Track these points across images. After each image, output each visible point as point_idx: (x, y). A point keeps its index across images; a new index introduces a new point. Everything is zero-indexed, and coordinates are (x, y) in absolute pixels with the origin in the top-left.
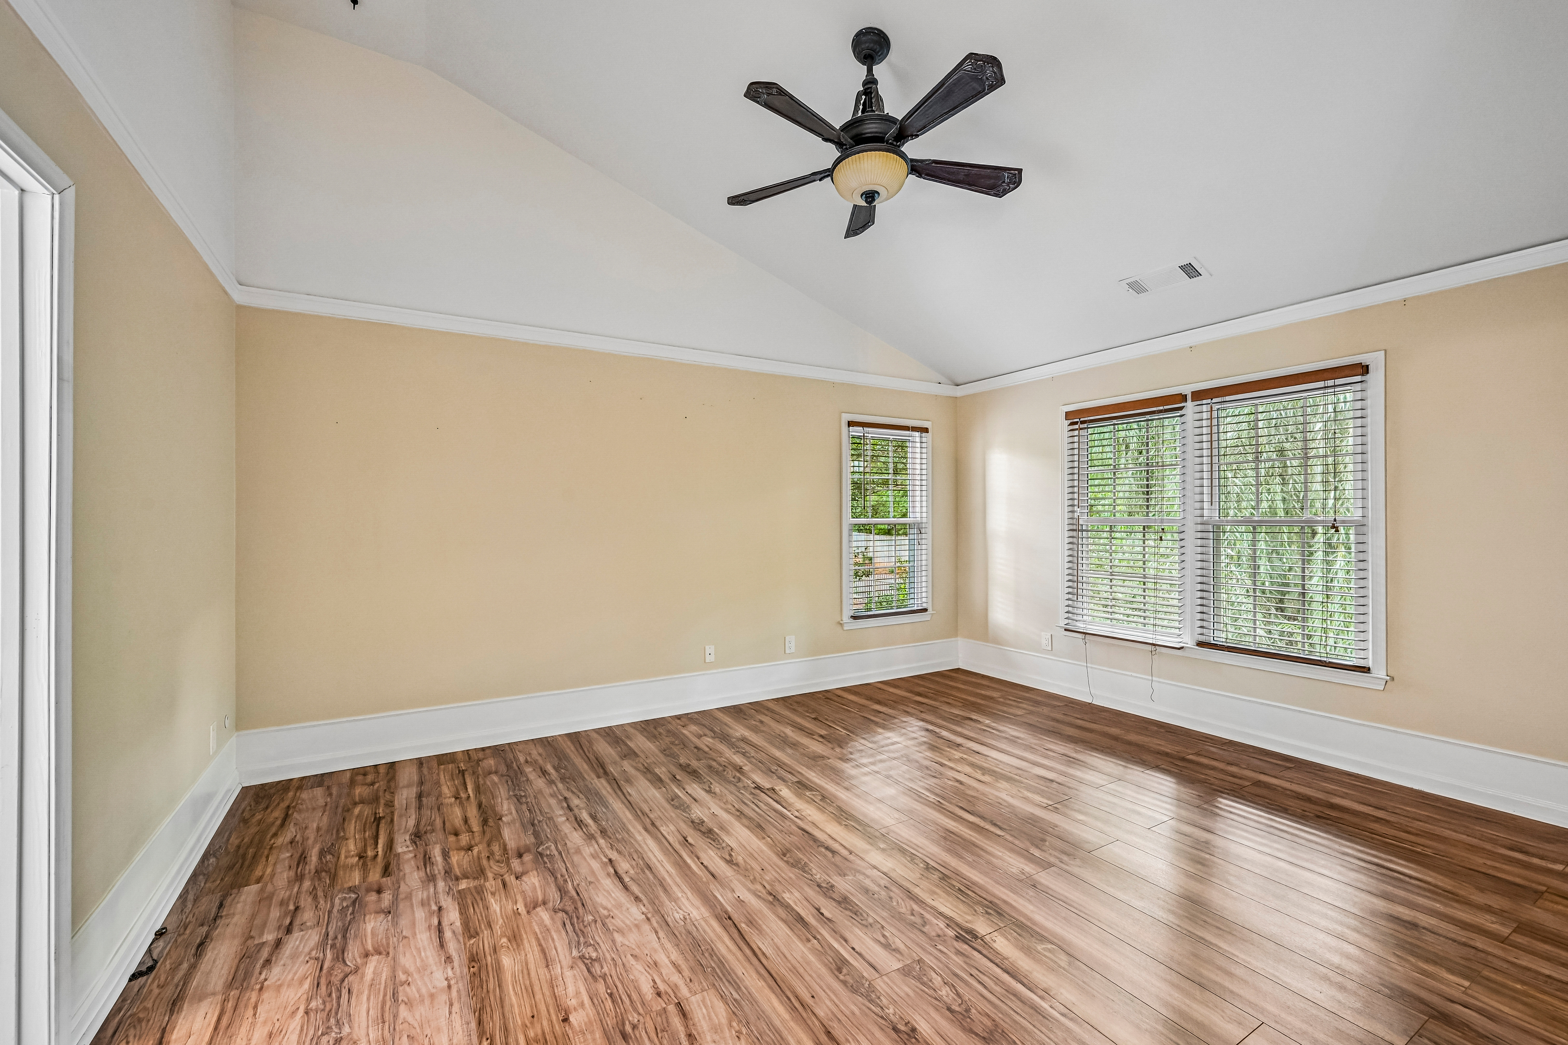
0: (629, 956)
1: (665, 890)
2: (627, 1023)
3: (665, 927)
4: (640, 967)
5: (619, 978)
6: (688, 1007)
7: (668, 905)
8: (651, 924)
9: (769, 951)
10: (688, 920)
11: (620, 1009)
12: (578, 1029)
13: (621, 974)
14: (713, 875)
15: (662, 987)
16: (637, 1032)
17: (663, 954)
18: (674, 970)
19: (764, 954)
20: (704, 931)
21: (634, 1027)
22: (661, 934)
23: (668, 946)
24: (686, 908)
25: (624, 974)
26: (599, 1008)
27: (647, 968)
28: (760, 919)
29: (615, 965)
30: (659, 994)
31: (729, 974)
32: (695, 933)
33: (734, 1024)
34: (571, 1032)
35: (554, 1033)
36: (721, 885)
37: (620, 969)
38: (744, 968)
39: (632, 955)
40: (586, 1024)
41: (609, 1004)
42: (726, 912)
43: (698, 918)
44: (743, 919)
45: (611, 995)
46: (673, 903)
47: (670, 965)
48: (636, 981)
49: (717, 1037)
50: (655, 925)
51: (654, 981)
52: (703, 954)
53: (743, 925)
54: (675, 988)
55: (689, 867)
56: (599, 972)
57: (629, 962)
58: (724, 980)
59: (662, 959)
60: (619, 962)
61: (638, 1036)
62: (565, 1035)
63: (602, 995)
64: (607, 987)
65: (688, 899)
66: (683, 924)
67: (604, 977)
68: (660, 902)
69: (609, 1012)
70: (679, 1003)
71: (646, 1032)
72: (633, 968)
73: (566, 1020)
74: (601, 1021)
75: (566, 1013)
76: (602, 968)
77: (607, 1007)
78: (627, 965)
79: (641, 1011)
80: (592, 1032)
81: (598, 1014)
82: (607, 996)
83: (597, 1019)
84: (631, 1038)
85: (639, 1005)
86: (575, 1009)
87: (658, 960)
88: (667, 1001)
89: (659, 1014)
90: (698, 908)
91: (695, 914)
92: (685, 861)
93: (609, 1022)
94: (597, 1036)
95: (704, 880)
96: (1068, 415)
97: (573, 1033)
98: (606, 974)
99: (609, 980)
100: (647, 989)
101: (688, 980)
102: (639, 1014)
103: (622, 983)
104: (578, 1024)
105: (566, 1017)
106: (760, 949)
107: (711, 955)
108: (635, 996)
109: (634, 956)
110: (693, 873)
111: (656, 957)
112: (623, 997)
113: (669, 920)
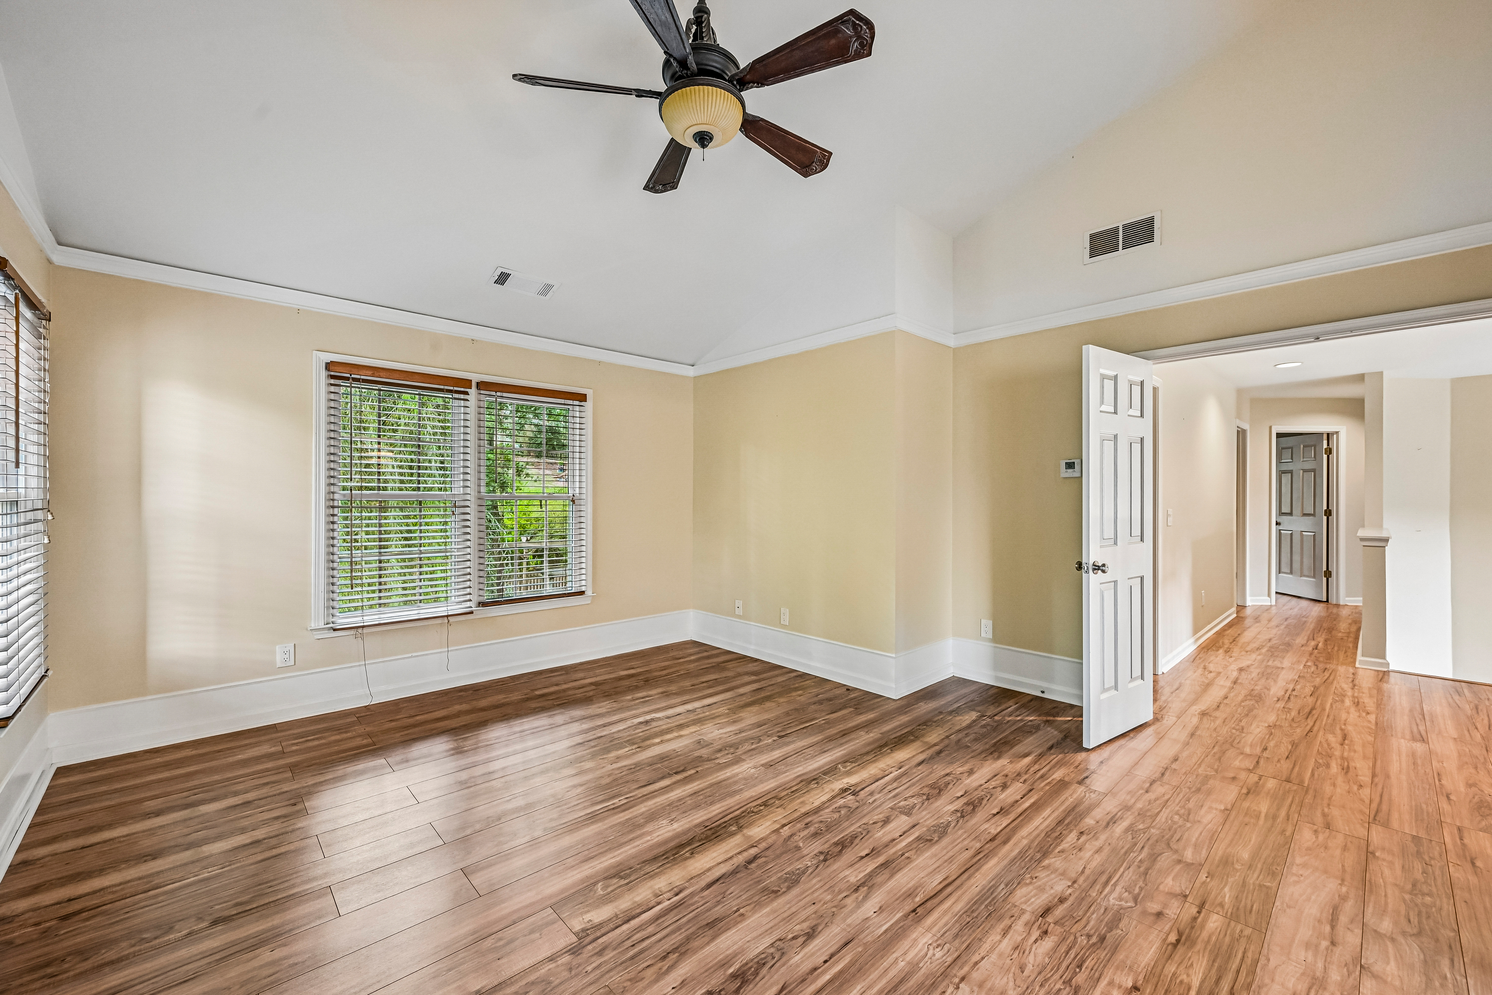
0: (1026, 973)
1: (901, 982)
2: (1091, 942)
3: (964, 958)
4: (1031, 958)
5: (1058, 969)
6: (1039, 910)
7: (925, 968)
8: (969, 973)
9: (939, 878)
10: (938, 943)
11: (1085, 953)
12: (1132, 974)
13: (1052, 970)
14: (846, 944)
15: (1036, 934)
16: (1092, 932)
17: (1000, 946)
18: (1011, 932)
19: (945, 879)
20: (945, 925)
21: (1089, 936)
22: (976, 958)
23: (986, 946)
24: (920, 950)
25: (1049, 968)
26: (1100, 969)
27: (1027, 952)
28: (900, 890)
29: (1046, 980)
30: (1046, 932)
31: (985, 894)
32: (955, 930)
33: (1028, 881)
34: (1140, 978)
35: (1155, 990)
36: (863, 931)
37: (1047, 973)
38: (972, 885)
39: (1023, 972)
40: (1122, 971)
41: (1089, 963)
42: (906, 916)
43: (930, 935)
44: (909, 900)
45: (1080, 966)
46: (921, 965)
47: (1008, 937)
48: (1049, 954)
49: (1048, 888)
50: (966, 969)
51: (1036, 941)
52: (976, 917)
53: (917, 899)
54: (1029, 925)
55: (841, 972)
56: (1068, 989)
57: (1032, 971)
58: (993, 896)
59: (1006, 945)
60: (1040, 979)
61: (1093, 931)
62: (1146, 980)
63: (1087, 973)
64: (1075, 974)
65: (905, 953)
66: (948, 945)
67: (1068, 982)
68: (927, 978)
69: (1095, 959)
70: (1041, 916)
71: (1085, 927)
72: (1036, 964)
73: (1136, 988)
74: (1108, 961)
75: (1131, 992)
76: (1060, 990)
77: (1093, 962)
78: (1037, 971)
79: (1072, 938)
80: (1123, 962)
81: (1105, 966)
82: (1083, 969)
83: (1109, 965)
84: (1099, 934)
85: (1069, 941)
86: (1120, 987)
87: (1010, 948)
88: (1046, 925)
89: (1062, 925)
90: (915, 940)
91: (927, 938)
92: (830, 981)
93: (1104, 954)
94: (1121, 957)
95: (860, 949)
96: (329, 366)
97: (1139, 975)
98: (1064, 982)
99: (1067, 976)
100: (1048, 944)
101: (1013, 918)
102: (1075, 938)
103: (1060, 964)
104: (1128, 976)
105: (1133, 990)
106: (941, 883)
107: (973, 912)
108: (1063, 948)
109: (1022, 969)
110: (852, 963)
111: (1008, 950)
112: (1072, 956)
113: (950, 960)
